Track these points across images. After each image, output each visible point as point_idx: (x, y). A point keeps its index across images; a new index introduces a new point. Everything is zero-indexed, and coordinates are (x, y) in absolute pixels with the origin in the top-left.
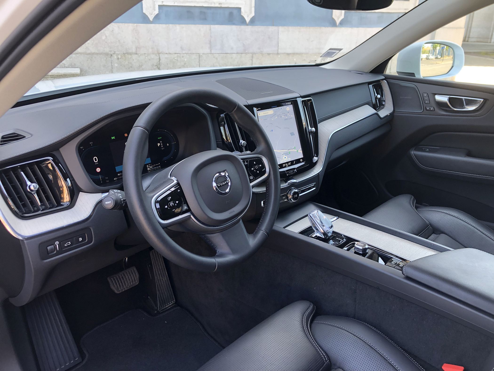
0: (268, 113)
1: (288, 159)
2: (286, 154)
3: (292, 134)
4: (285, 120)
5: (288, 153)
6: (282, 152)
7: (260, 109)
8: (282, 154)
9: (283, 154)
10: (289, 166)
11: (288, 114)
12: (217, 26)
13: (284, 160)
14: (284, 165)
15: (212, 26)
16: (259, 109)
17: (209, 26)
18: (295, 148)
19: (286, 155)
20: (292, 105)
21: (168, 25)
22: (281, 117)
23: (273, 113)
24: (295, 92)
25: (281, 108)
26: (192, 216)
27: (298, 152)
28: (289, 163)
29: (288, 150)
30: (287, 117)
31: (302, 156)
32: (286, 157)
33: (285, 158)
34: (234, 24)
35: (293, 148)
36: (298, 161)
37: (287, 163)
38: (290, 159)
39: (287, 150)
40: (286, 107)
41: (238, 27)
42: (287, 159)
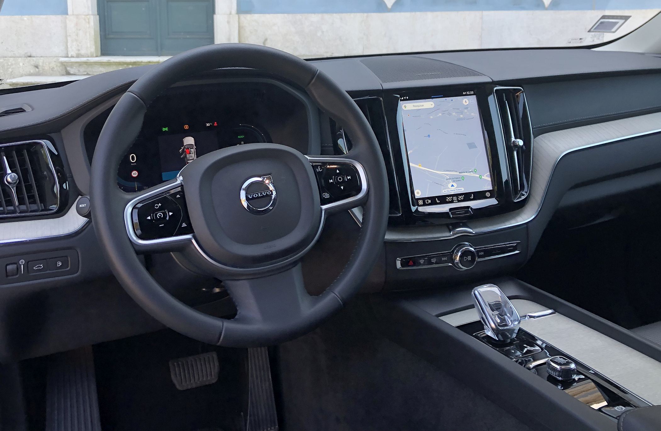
0: (423, 106)
1: (459, 189)
2: (456, 179)
3: (471, 146)
4: (459, 119)
5: (460, 178)
6: (447, 174)
7: (407, 98)
8: (447, 179)
9: (449, 179)
10: (459, 201)
11: (466, 111)
12: (492, 13)
13: (450, 190)
14: (448, 199)
15: (485, 13)
16: (405, 98)
17: (480, 12)
18: (475, 171)
19: (454, 181)
20: (475, 96)
21: (413, 13)
22: (450, 114)
23: (433, 106)
24: (484, 74)
25: (452, 100)
26: (194, 241)
27: (481, 178)
28: (460, 197)
29: (460, 173)
30: (462, 116)
31: (490, 188)
32: (454, 184)
33: (452, 186)
34: (523, 9)
35: (470, 171)
36: (479, 195)
37: (457, 195)
38: (463, 189)
39: (458, 173)
40: (463, 99)
41: (530, 12)
42: (456, 188)
